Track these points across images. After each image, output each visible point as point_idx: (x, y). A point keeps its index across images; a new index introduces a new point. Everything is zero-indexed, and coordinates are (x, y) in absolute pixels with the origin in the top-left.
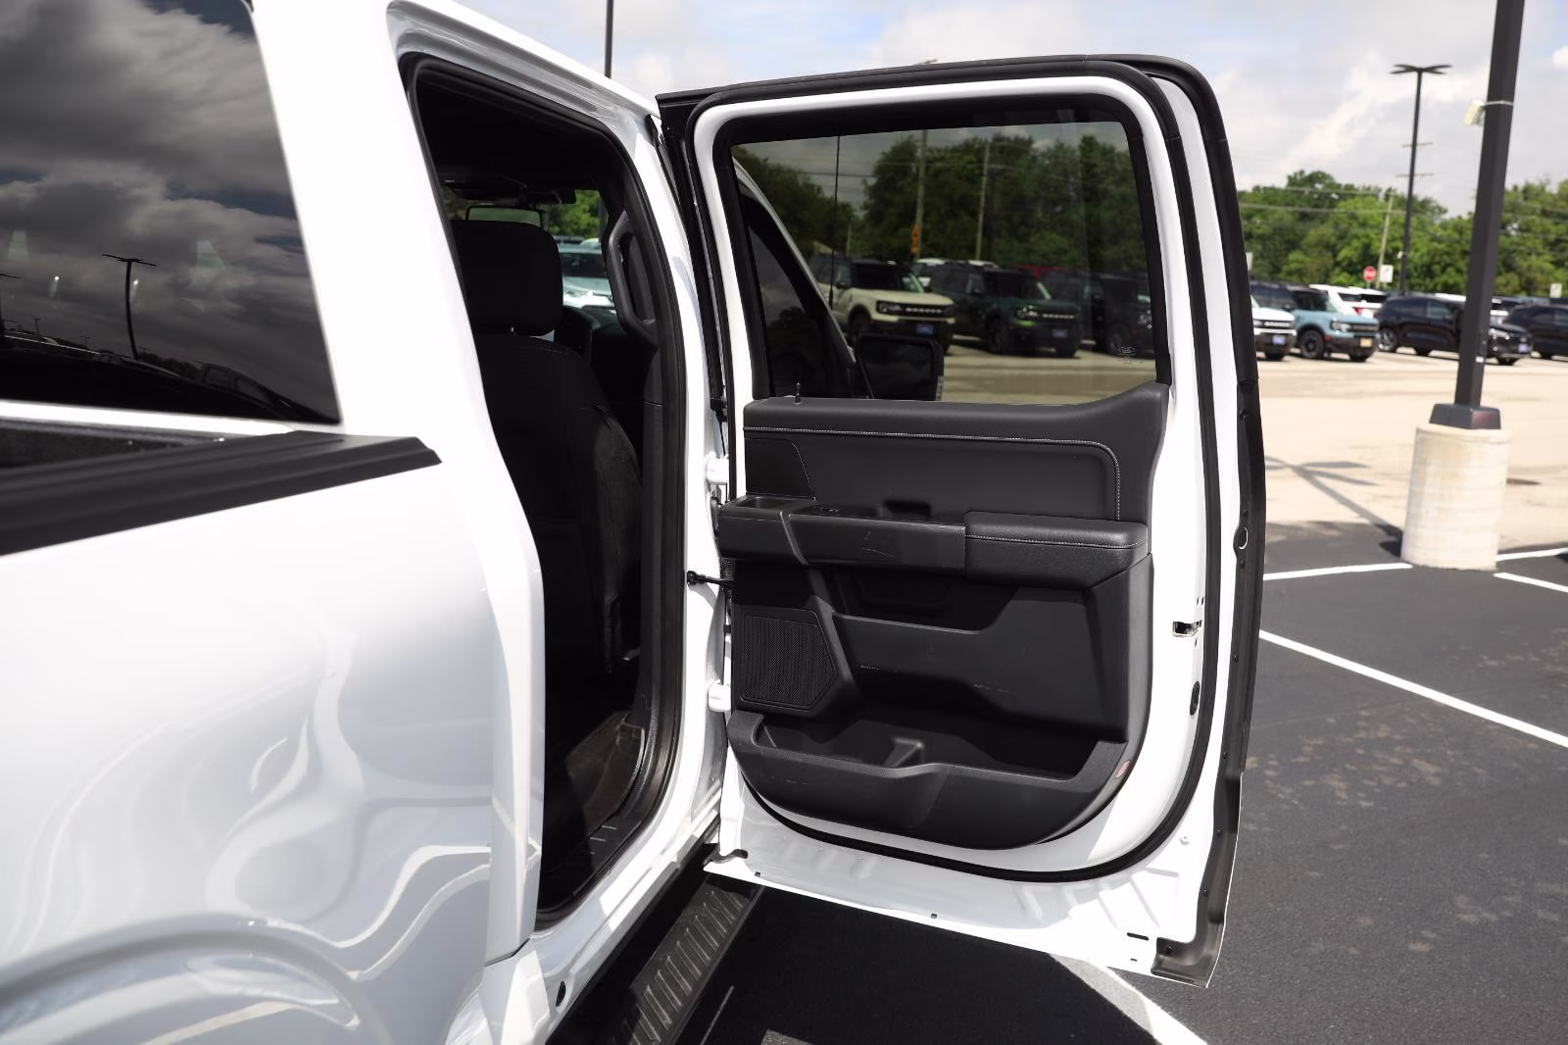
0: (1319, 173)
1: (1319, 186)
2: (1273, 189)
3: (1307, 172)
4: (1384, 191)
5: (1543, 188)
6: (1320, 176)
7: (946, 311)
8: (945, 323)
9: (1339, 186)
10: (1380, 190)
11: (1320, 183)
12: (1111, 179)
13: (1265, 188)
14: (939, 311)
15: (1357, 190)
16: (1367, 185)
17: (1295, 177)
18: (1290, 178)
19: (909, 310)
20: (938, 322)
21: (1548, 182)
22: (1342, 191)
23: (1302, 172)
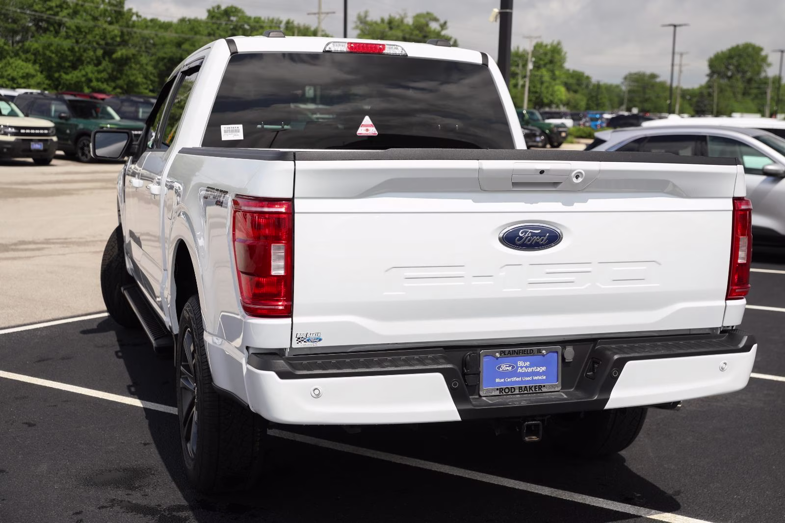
0: (232, 7)
1: (233, 18)
2: (196, 21)
3: (223, 7)
4: (284, 22)
5: (402, 21)
6: (234, 10)
7: (50, 131)
8: (52, 140)
9: (250, 18)
10: (281, 22)
11: (234, 16)
12: (65, 12)
13: (189, 20)
14: (46, 132)
15: (264, 22)
16: (271, 18)
17: (214, 11)
18: (209, 11)
19: (23, 131)
20: (47, 140)
21: (406, 16)
22: (252, 24)
23: (219, 7)
